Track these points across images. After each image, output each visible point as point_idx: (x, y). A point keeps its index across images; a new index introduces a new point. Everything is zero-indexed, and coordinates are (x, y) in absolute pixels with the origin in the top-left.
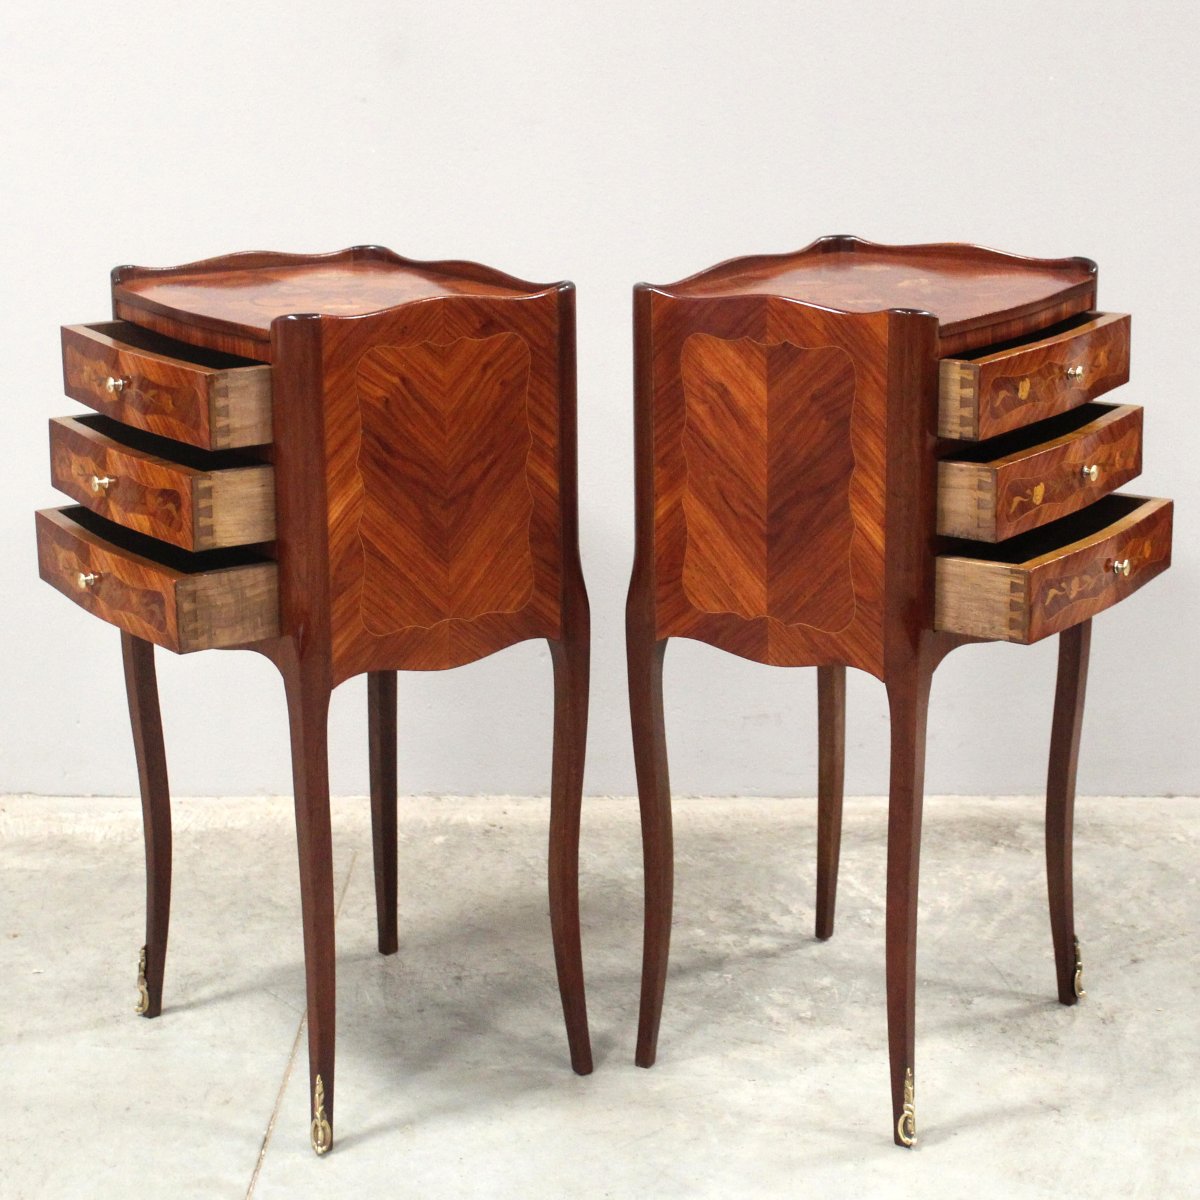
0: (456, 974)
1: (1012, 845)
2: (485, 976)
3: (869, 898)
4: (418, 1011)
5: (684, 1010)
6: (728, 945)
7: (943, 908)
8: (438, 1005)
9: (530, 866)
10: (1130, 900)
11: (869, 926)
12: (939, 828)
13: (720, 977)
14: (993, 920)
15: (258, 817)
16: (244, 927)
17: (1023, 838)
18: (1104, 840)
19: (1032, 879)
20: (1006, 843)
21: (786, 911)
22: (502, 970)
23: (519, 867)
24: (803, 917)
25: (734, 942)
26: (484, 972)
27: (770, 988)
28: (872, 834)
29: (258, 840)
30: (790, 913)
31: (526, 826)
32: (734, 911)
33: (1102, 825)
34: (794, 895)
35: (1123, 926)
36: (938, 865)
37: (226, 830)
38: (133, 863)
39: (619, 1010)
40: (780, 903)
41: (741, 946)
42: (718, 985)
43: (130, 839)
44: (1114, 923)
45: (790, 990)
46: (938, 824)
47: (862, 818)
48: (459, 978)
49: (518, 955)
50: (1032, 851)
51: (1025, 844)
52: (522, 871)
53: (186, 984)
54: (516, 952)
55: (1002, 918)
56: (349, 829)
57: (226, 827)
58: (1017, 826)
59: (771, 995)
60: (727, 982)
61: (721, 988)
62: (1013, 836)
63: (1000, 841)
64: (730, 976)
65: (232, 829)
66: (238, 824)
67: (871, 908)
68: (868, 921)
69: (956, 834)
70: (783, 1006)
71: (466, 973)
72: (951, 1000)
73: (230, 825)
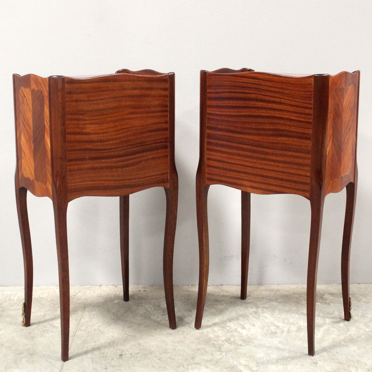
0: (120, 353)
1: (323, 302)
2: (131, 354)
3: (274, 322)
4: (105, 369)
5: (207, 368)
6: (223, 341)
7: (302, 326)
8: (113, 366)
9: (148, 311)
10: (369, 322)
11: (275, 333)
12: (296, 296)
13: (220, 354)
14: (320, 330)
15: (51, 294)
16: (42, 335)
17: (326, 300)
18: (356, 299)
19: (332, 314)
20: (321, 301)
21: (244, 328)
22: (138, 352)
23: (144, 312)
24: (250, 330)
25: (225, 340)
26: (131, 352)
27: (240, 358)
28: (272, 298)
29: (50, 302)
30: (245, 328)
31: (147, 296)
32: (224, 328)
33: (354, 294)
34: (246, 322)
35: (369, 332)
36: (297, 310)
37: (40, 298)
38: (4, 310)
39: (182, 368)
40: (241, 325)
41: (228, 341)
42: (220, 357)
43: (4, 301)
44: (365, 331)
45: (247, 359)
46: (295, 294)
47: (268, 293)
48: (121, 355)
49: (143, 346)
50: (330, 304)
51: (327, 302)
52: (146, 313)
53: (17, 358)
54: (143, 344)
55: (324, 329)
56: (84, 298)
57: (39, 297)
58: (324, 295)
59: (240, 361)
60: (223, 356)
61: (221, 358)
62: (323, 298)
63: (318, 300)
64: (224, 354)
65: (41, 298)
66: (44, 296)
67: (274, 326)
68: (274, 331)
69: (302, 298)
70: (245, 365)
71: (124, 353)
72: (309, 362)
73: (41, 296)
